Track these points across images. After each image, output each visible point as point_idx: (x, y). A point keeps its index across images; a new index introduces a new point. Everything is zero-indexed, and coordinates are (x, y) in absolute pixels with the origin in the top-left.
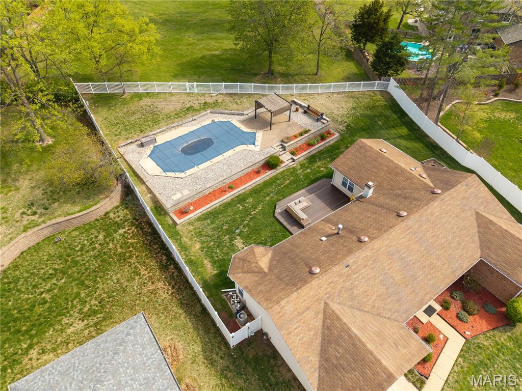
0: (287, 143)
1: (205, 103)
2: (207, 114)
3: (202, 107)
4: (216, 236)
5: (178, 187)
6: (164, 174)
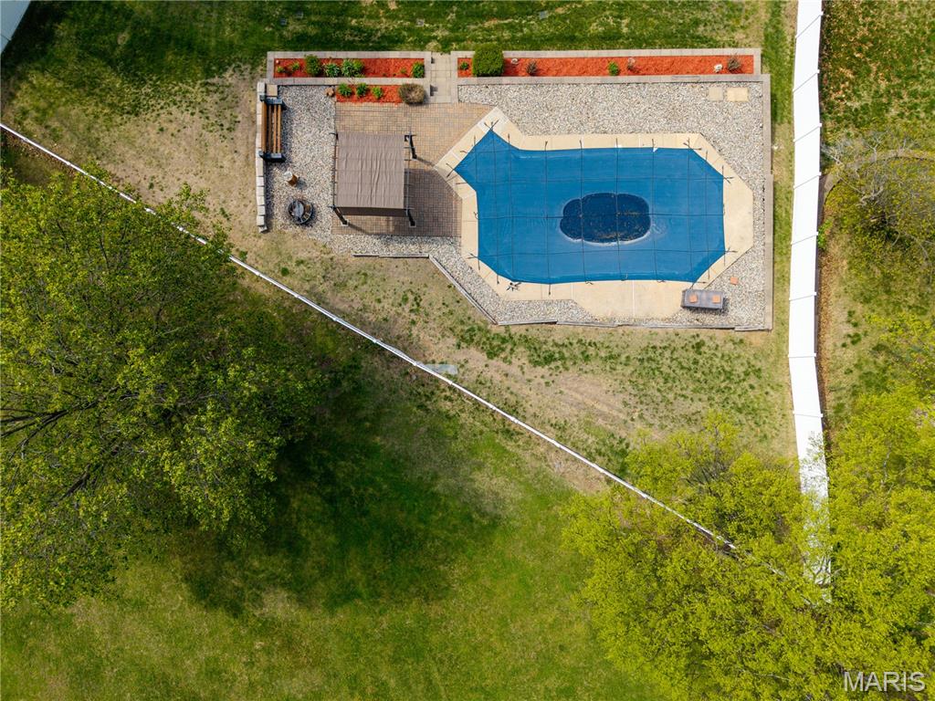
1: (491, 355)
3: (510, 347)
5: (720, 119)
6: (727, 172)
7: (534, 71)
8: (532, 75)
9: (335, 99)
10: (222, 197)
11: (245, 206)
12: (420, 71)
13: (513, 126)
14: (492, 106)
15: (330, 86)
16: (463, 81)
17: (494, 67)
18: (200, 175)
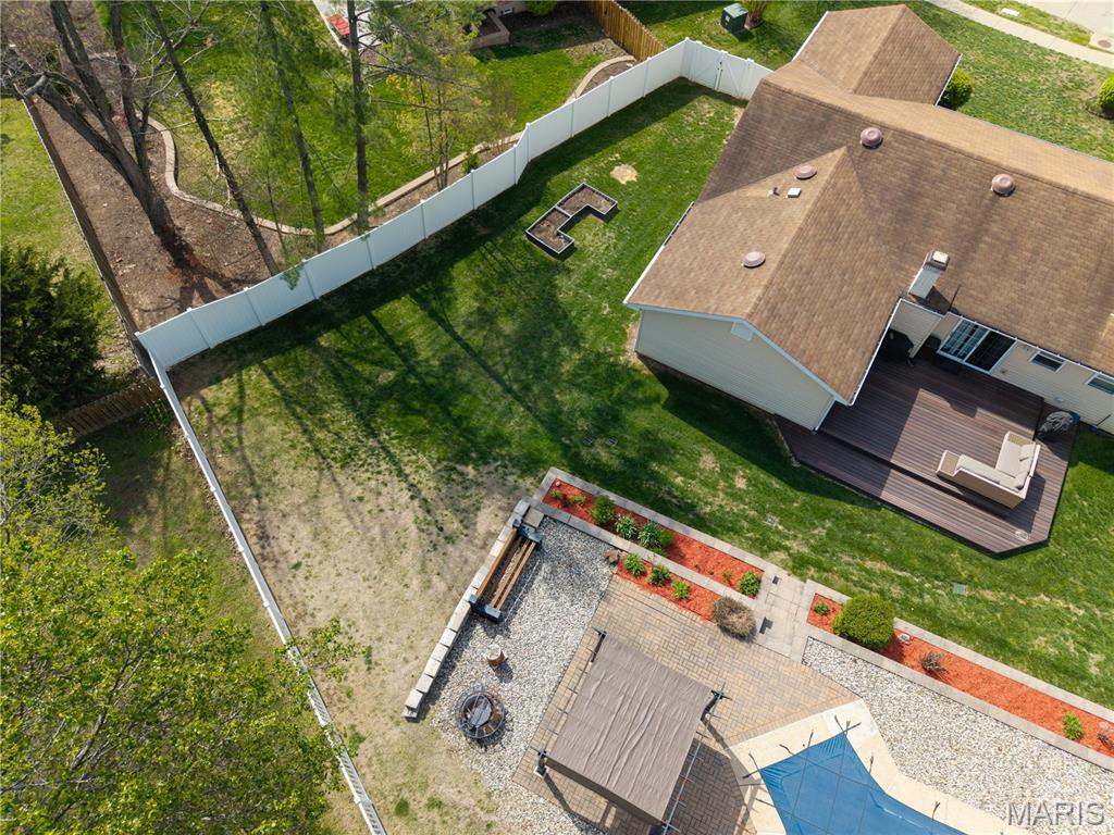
7: (933, 668)
8: (930, 673)
9: (616, 569)
10: (381, 631)
11: (406, 661)
12: (752, 587)
13: (884, 746)
14: (855, 695)
15: (616, 548)
16: (818, 633)
17: (875, 636)
18: (370, 583)
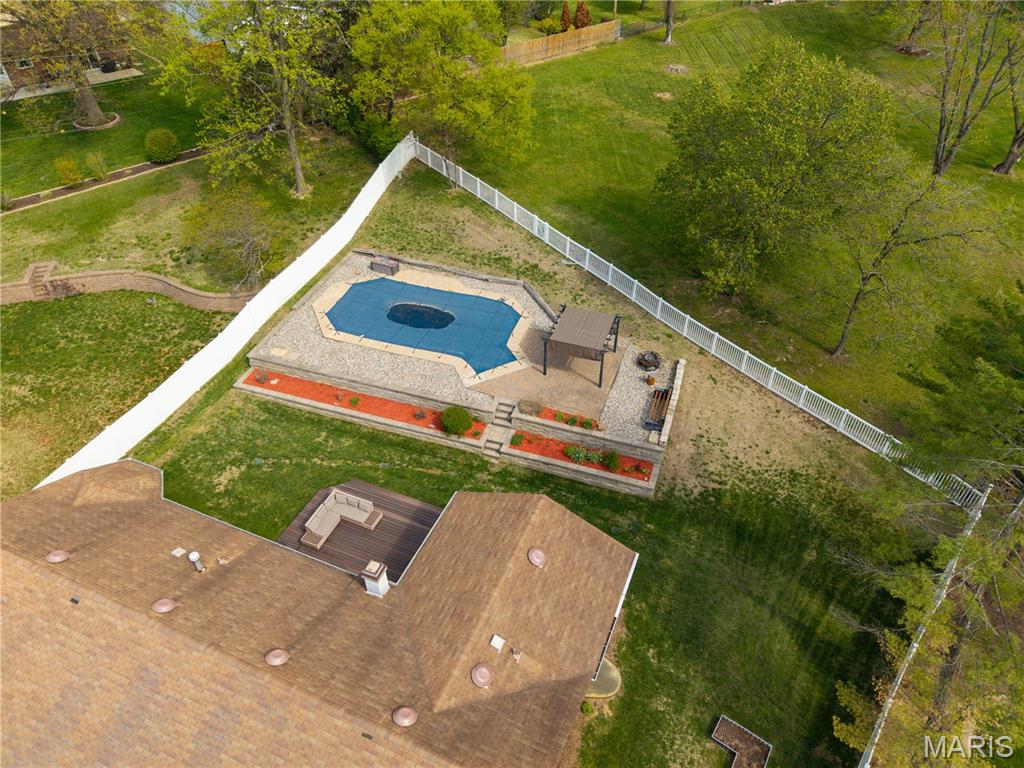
0: (522, 412)
2: (515, 284)
3: (521, 269)
4: (233, 440)
6: (321, 316)
10: (714, 391)
14: (469, 388)
